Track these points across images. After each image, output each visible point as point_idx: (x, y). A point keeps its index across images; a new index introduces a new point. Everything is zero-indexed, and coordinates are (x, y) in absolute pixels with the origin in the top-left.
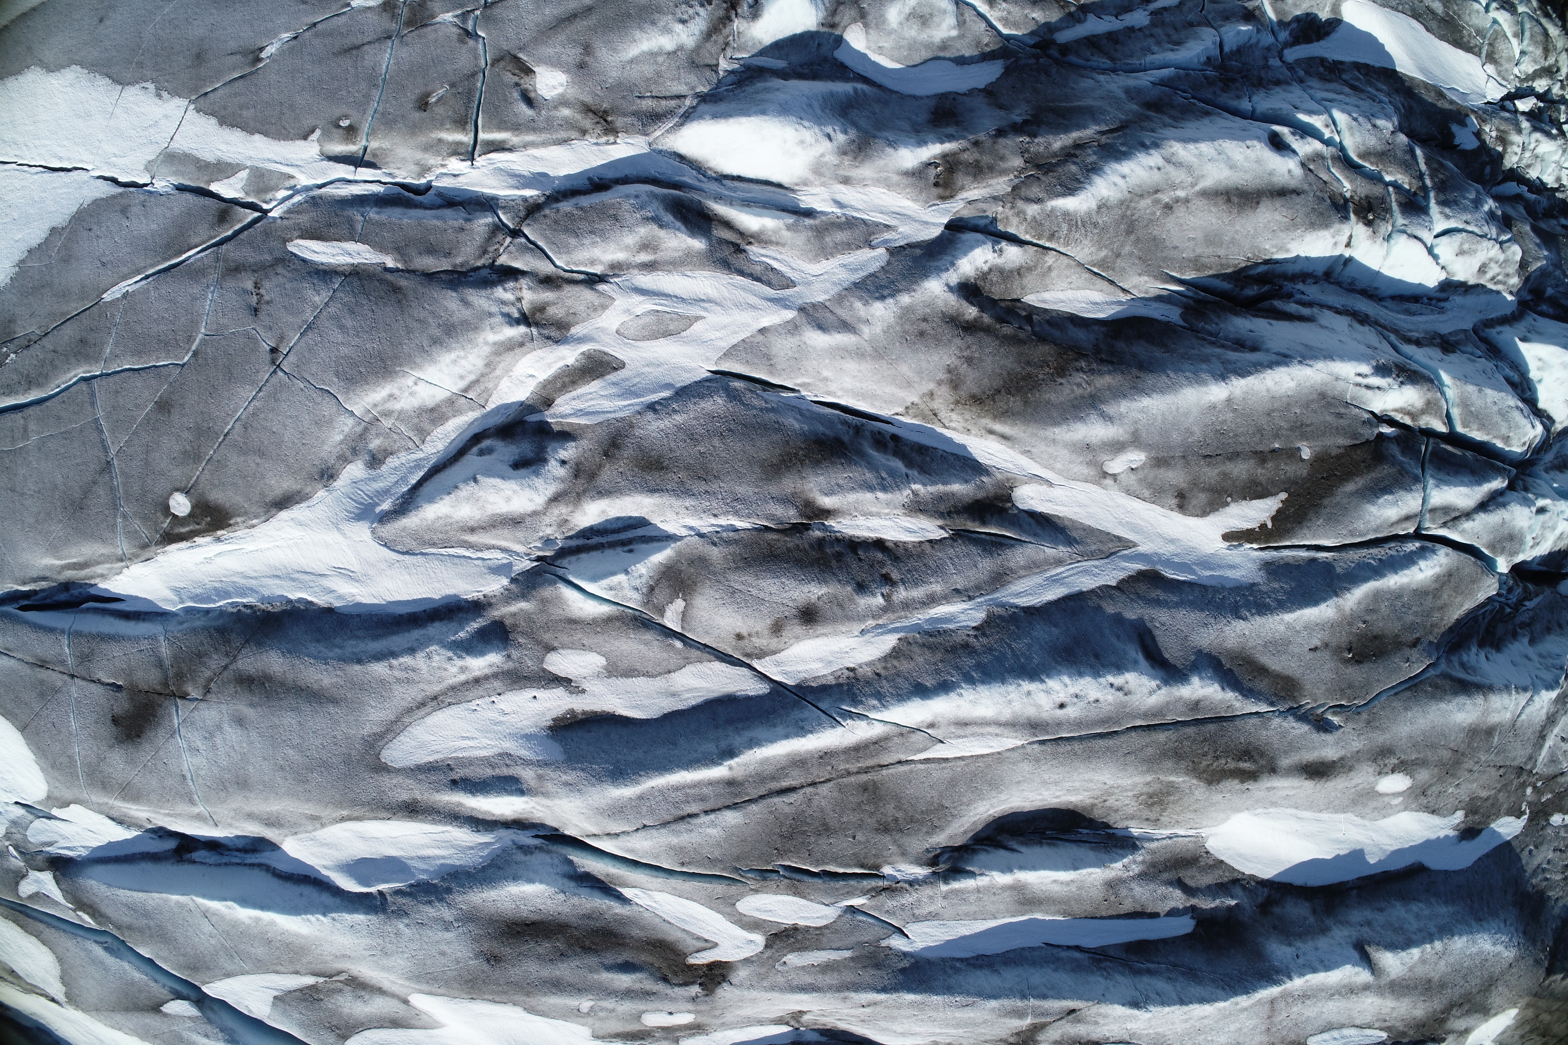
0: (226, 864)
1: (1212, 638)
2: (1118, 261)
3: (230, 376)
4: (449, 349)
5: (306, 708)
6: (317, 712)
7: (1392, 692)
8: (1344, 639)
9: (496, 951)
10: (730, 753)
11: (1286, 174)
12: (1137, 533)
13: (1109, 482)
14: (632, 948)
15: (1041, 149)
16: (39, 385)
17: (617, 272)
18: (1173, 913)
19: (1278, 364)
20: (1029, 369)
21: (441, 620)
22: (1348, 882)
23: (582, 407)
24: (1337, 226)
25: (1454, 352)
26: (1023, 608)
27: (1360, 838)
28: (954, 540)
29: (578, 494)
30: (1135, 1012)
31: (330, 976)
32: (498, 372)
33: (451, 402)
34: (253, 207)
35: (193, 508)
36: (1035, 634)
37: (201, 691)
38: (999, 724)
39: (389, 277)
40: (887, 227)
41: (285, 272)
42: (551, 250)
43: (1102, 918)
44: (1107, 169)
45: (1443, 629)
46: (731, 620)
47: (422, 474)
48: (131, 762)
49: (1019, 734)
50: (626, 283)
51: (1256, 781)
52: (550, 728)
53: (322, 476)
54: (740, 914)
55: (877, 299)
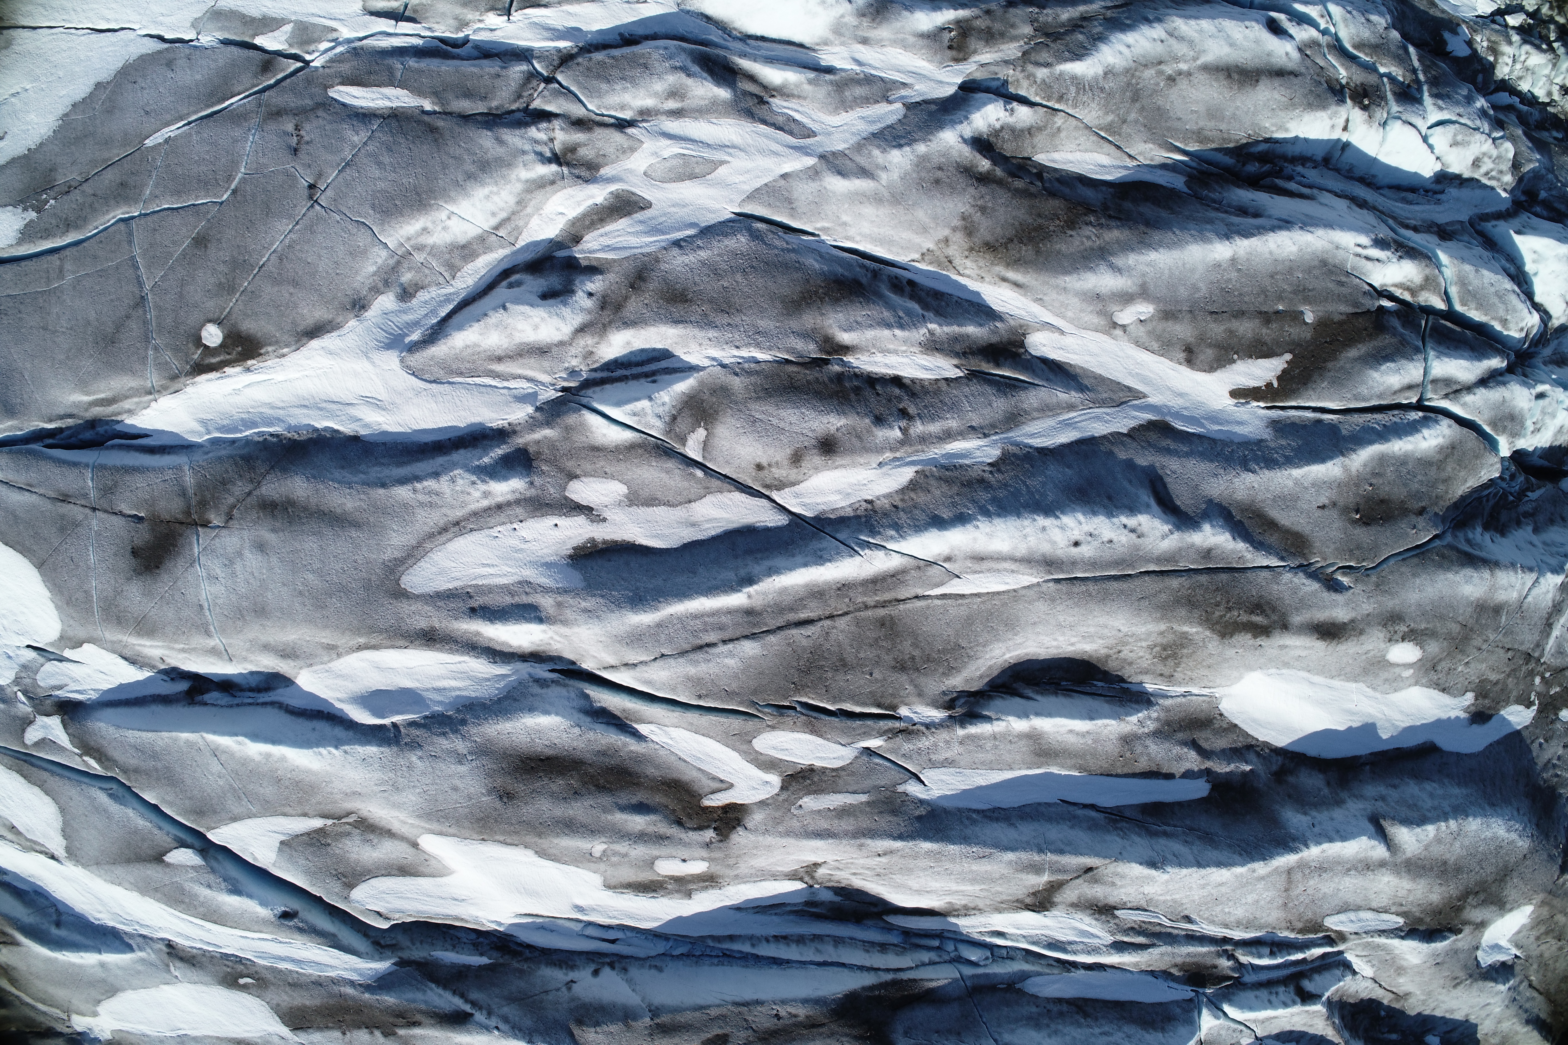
0: (238, 705)
1: (1222, 488)
2: (1125, 126)
3: (268, 211)
4: (483, 184)
5: (328, 532)
6: (339, 536)
7: (1400, 558)
8: (1351, 499)
9: (510, 788)
10: (750, 581)
11: (1284, 56)
12: (1147, 384)
13: (1118, 332)
14: (646, 788)
15: (1050, 19)
16: (77, 227)
17: (645, 117)
18: (1188, 775)
19: (1280, 228)
20: (1040, 221)
21: (465, 447)
22: (1360, 757)
23: (610, 243)
24: (1334, 108)
25: (1450, 240)
26: (1037, 449)
27: (1371, 711)
28: (970, 380)
29: (604, 326)
30: (1153, 872)
31: (339, 818)
32: (529, 210)
33: (482, 239)
34: (296, 57)
35: (225, 338)
36: (1048, 473)
37: (223, 518)
38: (1014, 559)
39: (426, 118)
40: (904, 85)
41: (325, 115)
42: (583, 94)
43: (1117, 776)
44: (1112, 38)
45: (1448, 504)
46: (752, 449)
47: (451, 307)
48: (148, 594)
49: (1034, 571)
50: (655, 128)
51: (1268, 636)
52: (571, 557)
53: (354, 306)
54: (757, 752)
55: (894, 147)
